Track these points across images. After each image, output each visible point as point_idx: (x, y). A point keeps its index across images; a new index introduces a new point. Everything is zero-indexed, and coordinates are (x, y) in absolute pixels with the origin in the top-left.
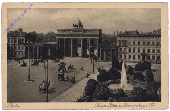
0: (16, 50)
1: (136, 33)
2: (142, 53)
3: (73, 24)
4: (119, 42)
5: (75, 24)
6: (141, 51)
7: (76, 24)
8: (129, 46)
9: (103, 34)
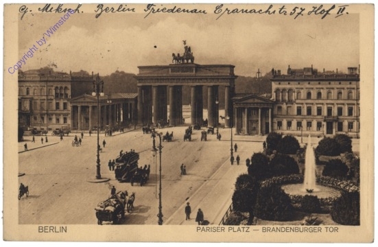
0: (50, 112)
1: (310, 74)
2: (325, 117)
3: (174, 55)
4: (275, 92)
5: (176, 55)
6: (325, 112)
7: (179, 54)
8: (297, 101)
9: (237, 76)
